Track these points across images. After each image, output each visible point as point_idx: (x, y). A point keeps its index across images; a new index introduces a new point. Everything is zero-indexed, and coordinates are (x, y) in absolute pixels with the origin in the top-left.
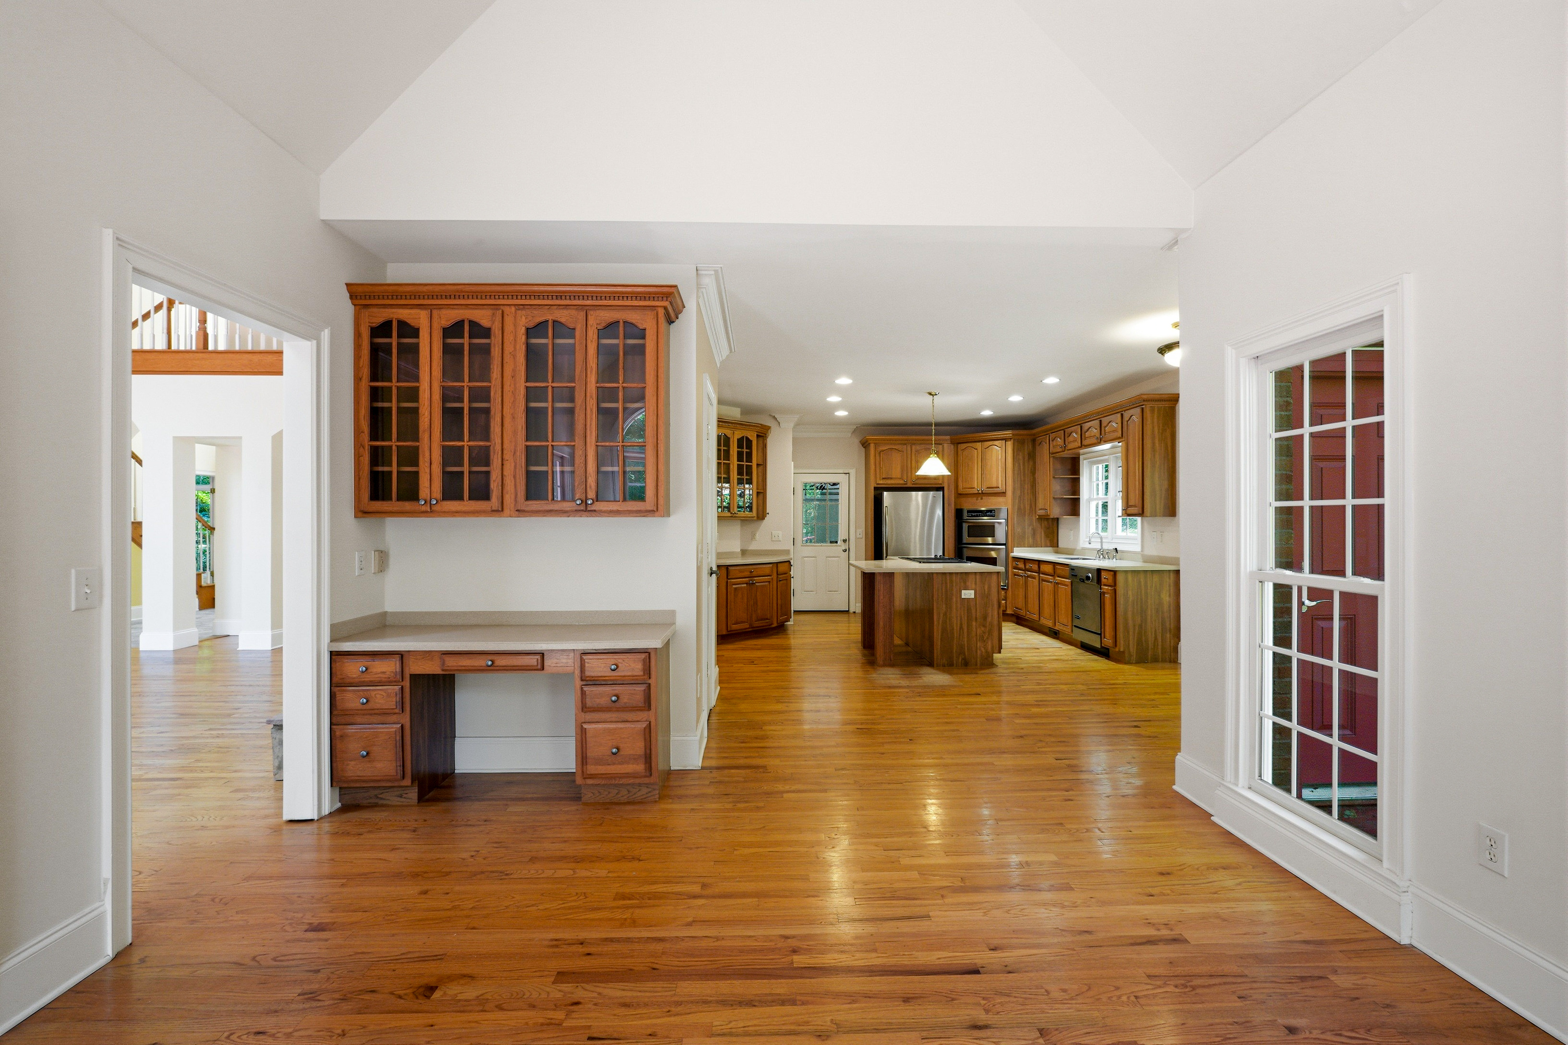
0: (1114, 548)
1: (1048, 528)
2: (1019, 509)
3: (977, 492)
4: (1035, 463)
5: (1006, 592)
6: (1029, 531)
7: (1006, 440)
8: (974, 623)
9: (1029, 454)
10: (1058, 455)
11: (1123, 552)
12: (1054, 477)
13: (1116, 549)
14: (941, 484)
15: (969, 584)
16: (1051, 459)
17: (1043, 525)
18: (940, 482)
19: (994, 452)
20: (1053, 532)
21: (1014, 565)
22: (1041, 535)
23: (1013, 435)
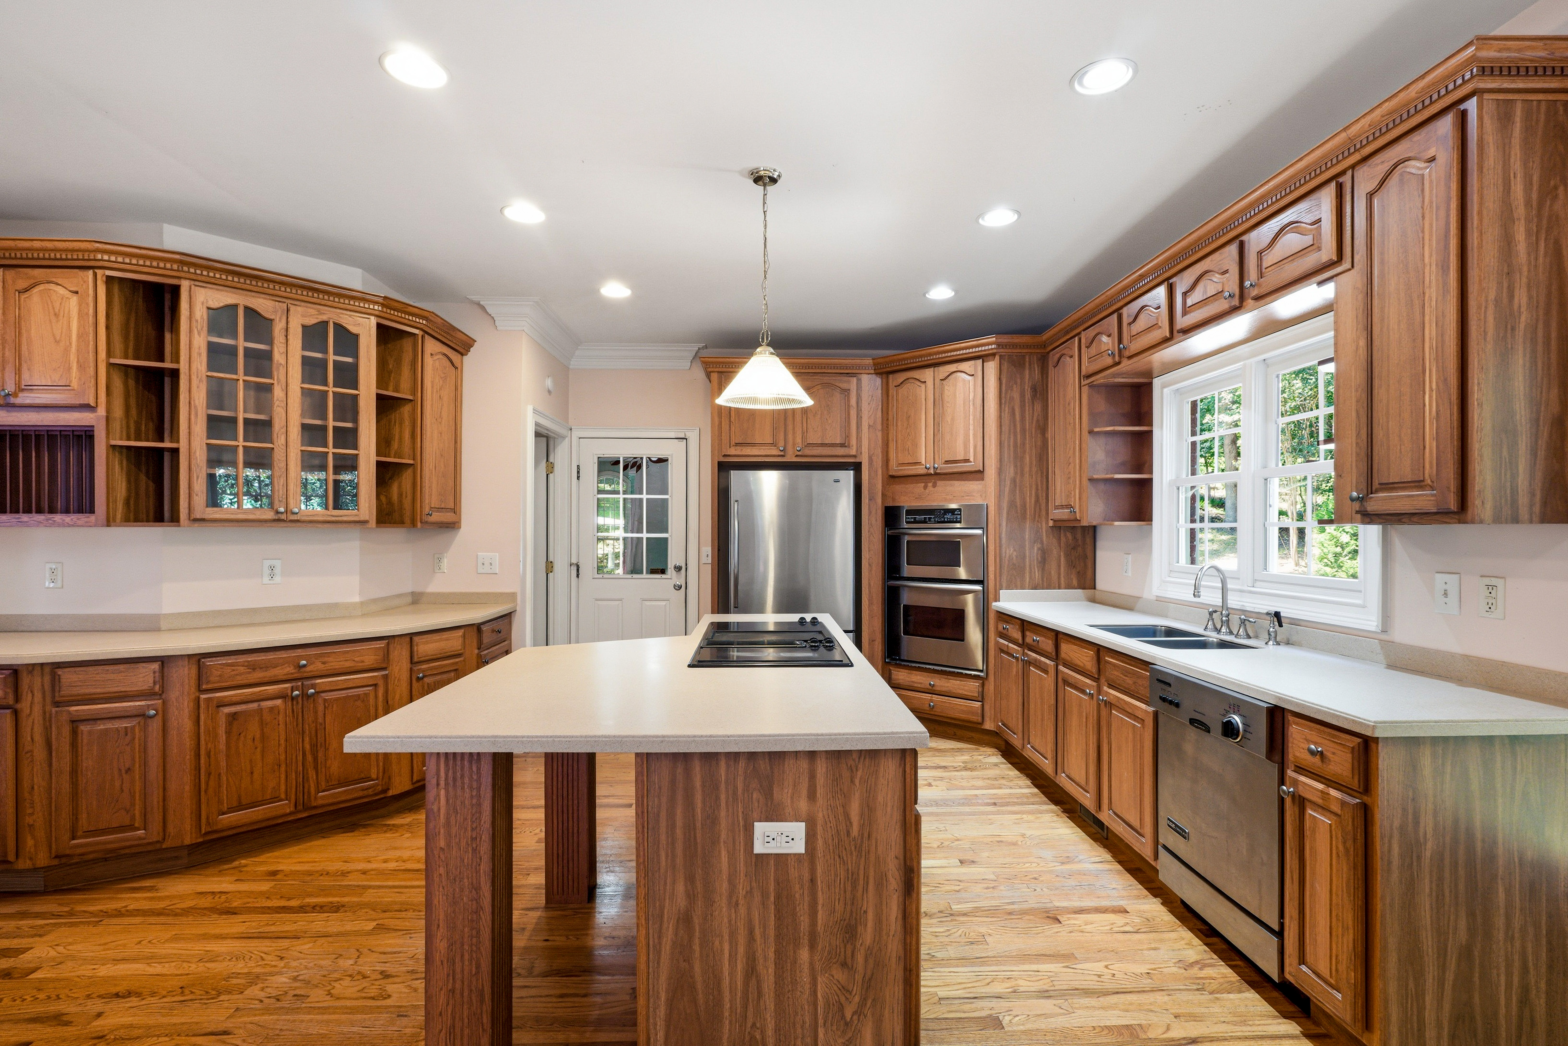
0: (1273, 609)
1: (1074, 548)
2: (1012, 504)
3: (924, 471)
4: (1045, 408)
5: (983, 685)
6: (1032, 553)
7: (984, 358)
8: (804, 954)
9: (1034, 389)
10: (1099, 379)
11: (1295, 622)
12: (1091, 432)
13: (1277, 615)
14: (855, 456)
15: (783, 795)
16: (1085, 390)
17: (1063, 539)
18: (853, 452)
19: (960, 385)
20: (1086, 557)
21: (1000, 628)
22: (1058, 557)
23: (999, 345)
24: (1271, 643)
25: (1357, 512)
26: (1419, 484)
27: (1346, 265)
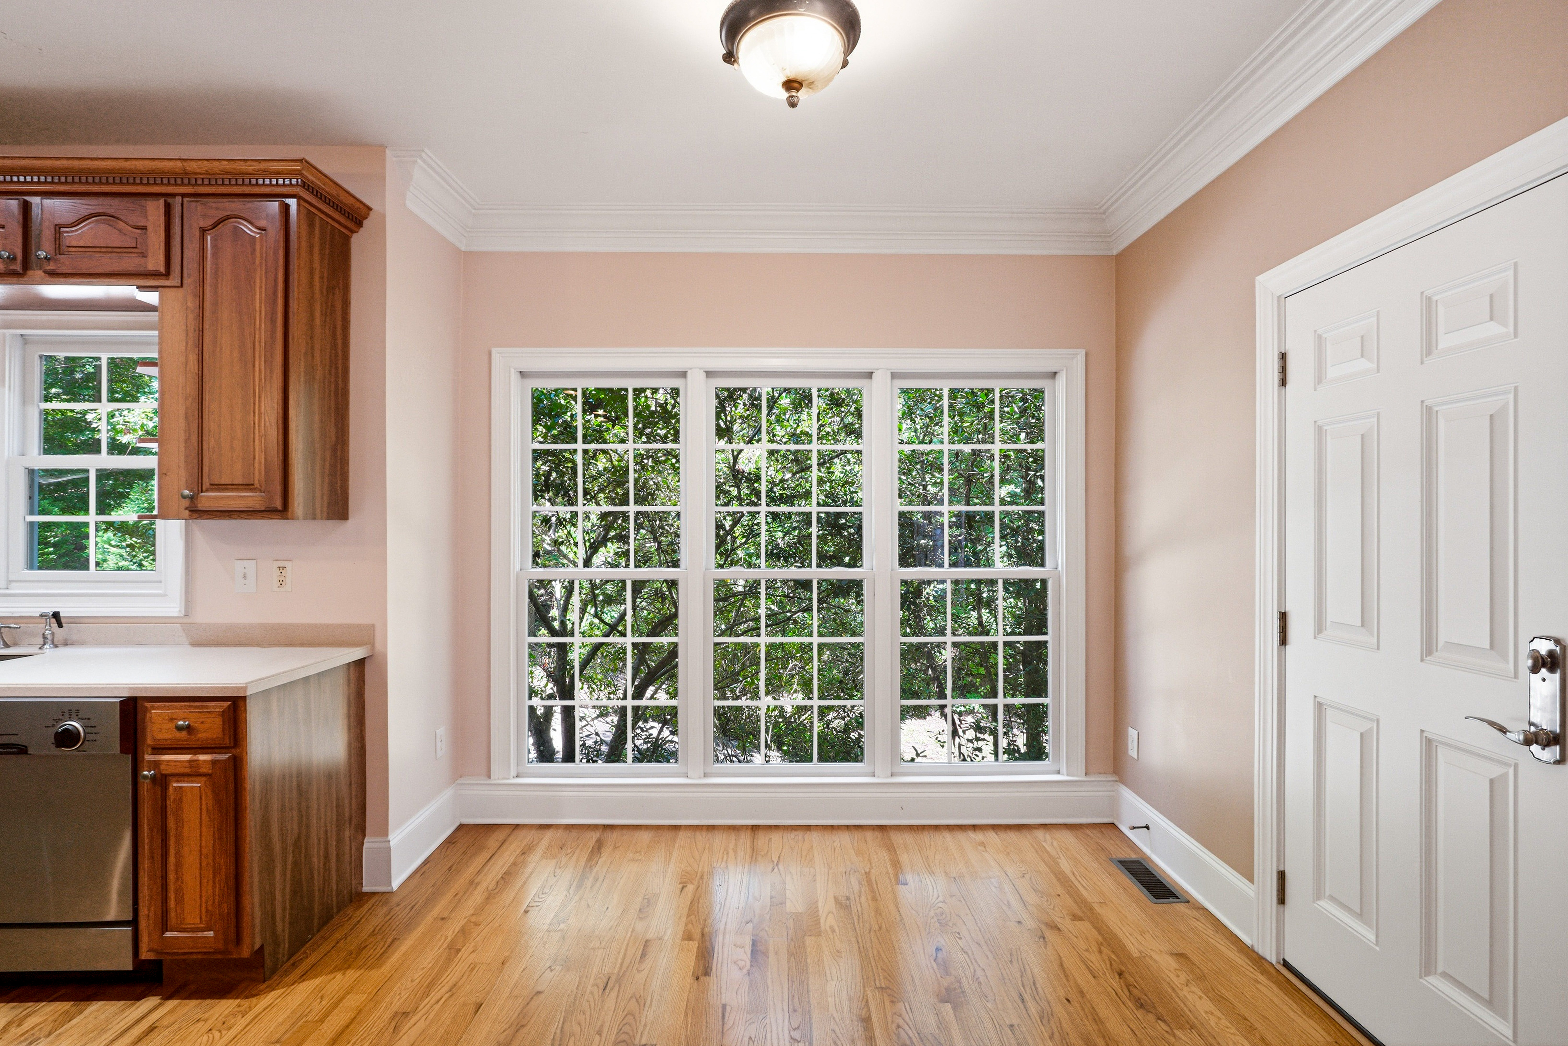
0: (50, 611)
11: (76, 620)
13: (56, 615)
24: (47, 646)
25: (186, 508)
26: (248, 486)
27: (174, 280)
